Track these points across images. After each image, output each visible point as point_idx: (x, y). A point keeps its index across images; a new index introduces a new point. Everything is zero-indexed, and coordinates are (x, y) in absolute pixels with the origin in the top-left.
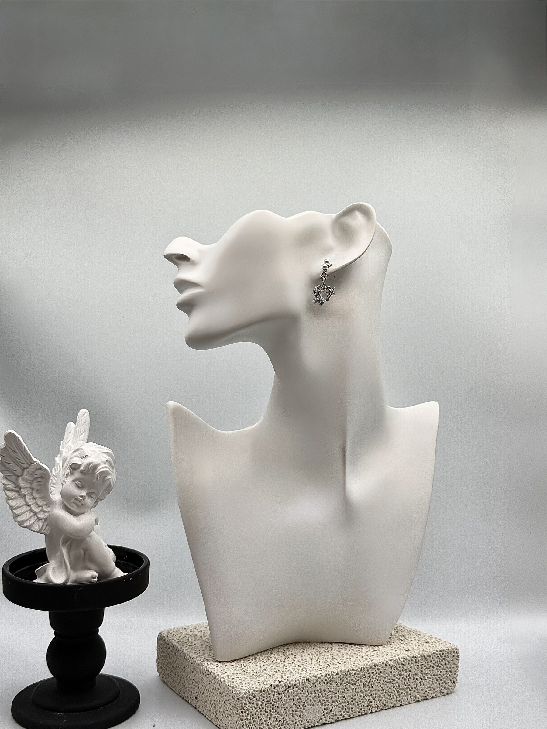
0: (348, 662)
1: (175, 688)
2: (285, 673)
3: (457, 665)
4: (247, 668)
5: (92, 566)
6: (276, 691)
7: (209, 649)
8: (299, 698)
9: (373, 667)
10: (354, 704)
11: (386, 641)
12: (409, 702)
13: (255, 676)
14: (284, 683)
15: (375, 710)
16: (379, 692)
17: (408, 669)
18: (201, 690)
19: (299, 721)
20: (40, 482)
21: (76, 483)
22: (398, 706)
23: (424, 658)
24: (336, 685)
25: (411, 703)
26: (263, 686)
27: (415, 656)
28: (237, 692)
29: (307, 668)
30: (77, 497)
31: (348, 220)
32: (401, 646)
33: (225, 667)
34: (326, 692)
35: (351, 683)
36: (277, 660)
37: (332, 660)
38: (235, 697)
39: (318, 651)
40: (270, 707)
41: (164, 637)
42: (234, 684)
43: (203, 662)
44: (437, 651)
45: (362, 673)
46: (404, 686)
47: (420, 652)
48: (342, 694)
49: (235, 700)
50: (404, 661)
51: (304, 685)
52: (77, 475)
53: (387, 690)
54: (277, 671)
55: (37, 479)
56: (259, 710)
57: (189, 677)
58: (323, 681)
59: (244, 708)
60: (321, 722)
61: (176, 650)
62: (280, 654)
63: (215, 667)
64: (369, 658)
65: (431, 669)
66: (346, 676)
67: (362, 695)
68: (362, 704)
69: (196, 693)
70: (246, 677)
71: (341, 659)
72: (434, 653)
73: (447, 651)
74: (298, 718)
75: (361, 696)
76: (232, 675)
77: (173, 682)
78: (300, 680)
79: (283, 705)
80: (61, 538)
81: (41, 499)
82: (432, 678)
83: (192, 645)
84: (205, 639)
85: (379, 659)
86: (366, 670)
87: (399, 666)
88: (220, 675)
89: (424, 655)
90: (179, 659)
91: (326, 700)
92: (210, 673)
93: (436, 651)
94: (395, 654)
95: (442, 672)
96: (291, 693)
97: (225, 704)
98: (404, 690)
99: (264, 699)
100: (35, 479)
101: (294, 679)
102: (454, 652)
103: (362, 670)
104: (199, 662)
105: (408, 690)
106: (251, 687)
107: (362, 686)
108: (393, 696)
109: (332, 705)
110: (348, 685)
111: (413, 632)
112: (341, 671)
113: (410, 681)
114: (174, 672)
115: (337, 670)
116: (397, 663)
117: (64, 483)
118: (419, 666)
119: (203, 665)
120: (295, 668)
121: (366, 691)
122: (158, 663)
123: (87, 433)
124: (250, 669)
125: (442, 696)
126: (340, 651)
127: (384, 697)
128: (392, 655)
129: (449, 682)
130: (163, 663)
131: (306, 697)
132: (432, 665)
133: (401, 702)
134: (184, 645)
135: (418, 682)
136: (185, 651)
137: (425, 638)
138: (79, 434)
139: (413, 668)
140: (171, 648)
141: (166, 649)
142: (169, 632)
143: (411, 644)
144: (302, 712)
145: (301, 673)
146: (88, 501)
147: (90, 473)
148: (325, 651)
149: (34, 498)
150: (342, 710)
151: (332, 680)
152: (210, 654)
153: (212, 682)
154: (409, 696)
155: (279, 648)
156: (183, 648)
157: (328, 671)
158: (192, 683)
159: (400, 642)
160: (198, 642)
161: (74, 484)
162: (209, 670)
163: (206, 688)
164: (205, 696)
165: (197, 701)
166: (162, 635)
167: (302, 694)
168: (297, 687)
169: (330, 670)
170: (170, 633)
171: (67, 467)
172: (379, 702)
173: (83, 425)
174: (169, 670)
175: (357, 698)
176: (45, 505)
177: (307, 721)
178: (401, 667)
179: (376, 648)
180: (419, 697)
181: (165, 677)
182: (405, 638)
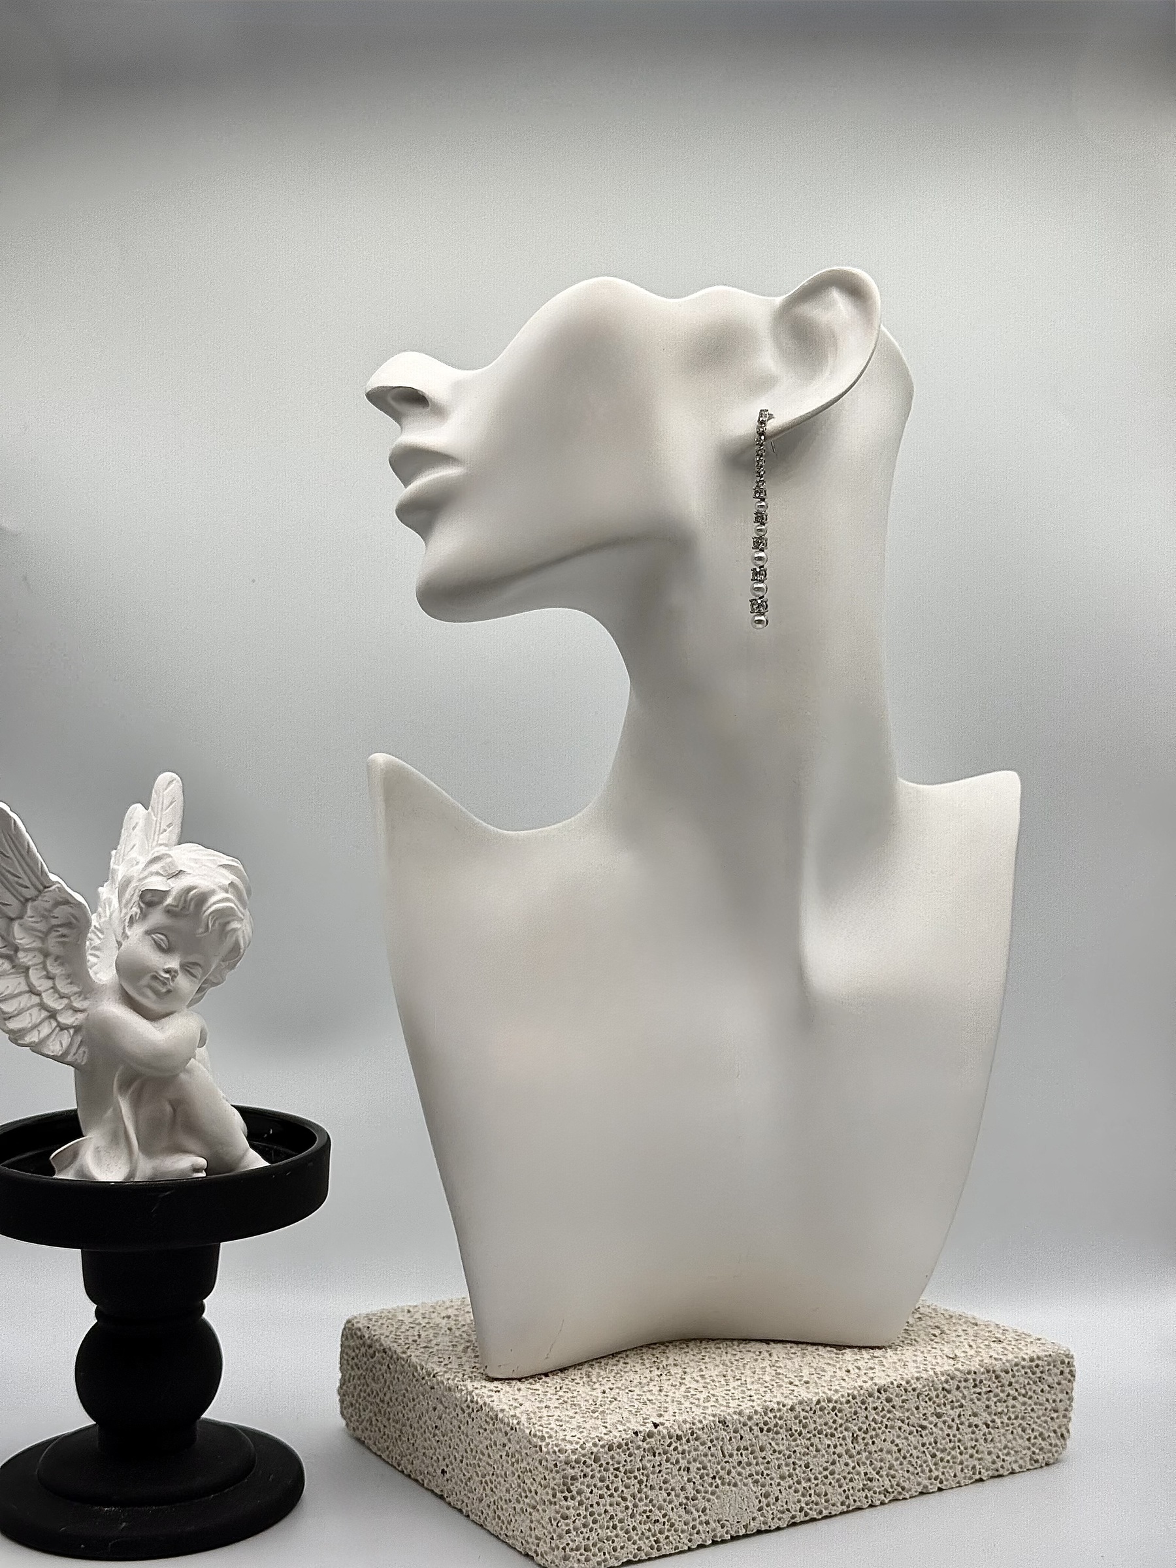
0: (816, 1382)
1: (387, 1453)
2: (666, 1405)
3: (1070, 1394)
4: (570, 1395)
5: (190, 1143)
6: (647, 1447)
7: (473, 1355)
8: (700, 1466)
9: (877, 1394)
10: (830, 1484)
11: (899, 1338)
12: (959, 1482)
13: (594, 1412)
14: (667, 1428)
15: (879, 1500)
16: (889, 1456)
17: (958, 1401)
18: (458, 1453)
19: (701, 1523)
20: (63, 936)
21: (152, 937)
22: (933, 1492)
23: (994, 1375)
24: (789, 1437)
25: (963, 1484)
26: (618, 1434)
27: (973, 1369)
28: (552, 1448)
29: (718, 1394)
30: (157, 972)
31: (814, 312)
32: (935, 1348)
33: (517, 1392)
34: (764, 1452)
35: (824, 1433)
36: (642, 1378)
37: (774, 1378)
38: (547, 1461)
39: (737, 1358)
40: (632, 1487)
41: (360, 1330)
42: (545, 1430)
43: (462, 1383)
44: (1024, 1359)
45: (850, 1407)
46: (947, 1443)
47: (985, 1361)
48: (803, 1458)
49: (547, 1468)
50: (947, 1382)
51: (713, 1434)
52: (157, 917)
53: (908, 1452)
54: (648, 1402)
55: (56, 929)
56: (606, 1493)
57: (426, 1421)
58: (757, 1424)
59: (571, 1487)
60: (754, 1526)
61: (391, 1358)
62: (648, 1366)
63: (493, 1394)
64: (865, 1374)
65: (1011, 1402)
66: (812, 1415)
67: (850, 1461)
68: (850, 1483)
69: (444, 1459)
70: (571, 1413)
71: (796, 1376)
72: (1016, 1365)
73: (1046, 1359)
74: (699, 1516)
75: (847, 1464)
76: (537, 1410)
77: (382, 1438)
78: (705, 1422)
79: (663, 1483)
80: (117, 1075)
81: (67, 979)
82: (1012, 1424)
83: (429, 1345)
84: (460, 1333)
85: (889, 1376)
86: (858, 1400)
87: (935, 1393)
88: (508, 1410)
89: (993, 1367)
90: (398, 1379)
91: (765, 1472)
92: (481, 1406)
93: (1020, 1358)
94: (925, 1364)
95: (1036, 1410)
96: (682, 1454)
97: (519, 1481)
98: (947, 1451)
99: (618, 1466)
100: (53, 928)
101: (689, 1418)
102: (1063, 1362)
103: (849, 1400)
104: (450, 1381)
105: (955, 1453)
106: (587, 1437)
107: (849, 1441)
108: (921, 1466)
109: (779, 1484)
110: (818, 1436)
111: (960, 1319)
112: (801, 1403)
113: (961, 1430)
114: (385, 1415)
115: (792, 1399)
116: (932, 1386)
117: (124, 940)
118: (983, 1393)
119: (462, 1390)
120: (687, 1396)
121: (859, 1453)
122: (344, 1395)
123: (176, 830)
124: (579, 1398)
125: (1036, 1468)
126: (791, 1358)
127: (902, 1469)
128: (919, 1367)
129: (1052, 1434)
130: (356, 1394)
131: (718, 1464)
132: (1013, 1392)
133: (941, 1482)
134: (412, 1347)
135: (979, 1435)
136: (414, 1359)
137: (989, 1332)
138: (158, 828)
139: (968, 1399)
140: (377, 1354)
141: (365, 1359)
142: (371, 1320)
143: (959, 1344)
144: (709, 1500)
145: (704, 1407)
146: (184, 983)
147: (187, 913)
148: (755, 1358)
149: (50, 977)
150: (802, 1499)
151: (779, 1422)
152: (477, 1365)
153: (485, 1430)
154: (960, 1466)
155: (643, 1353)
156: (409, 1354)
157: (771, 1401)
158: (431, 1436)
159: (932, 1340)
160: (444, 1341)
161: (148, 941)
162: (479, 1399)
163: (469, 1443)
164: (467, 1465)
165: (445, 1478)
166: (353, 1325)
167: (710, 1458)
168: (696, 1439)
169: (775, 1400)
170: (373, 1320)
171: (133, 901)
172: (890, 1480)
173: (166, 810)
174: (371, 1412)
175: (838, 1468)
176: (75, 994)
177: (721, 1523)
178: (941, 1396)
179: (878, 1353)
180: (982, 1470)
181: (360, 1427)
182: (943, 1332)
